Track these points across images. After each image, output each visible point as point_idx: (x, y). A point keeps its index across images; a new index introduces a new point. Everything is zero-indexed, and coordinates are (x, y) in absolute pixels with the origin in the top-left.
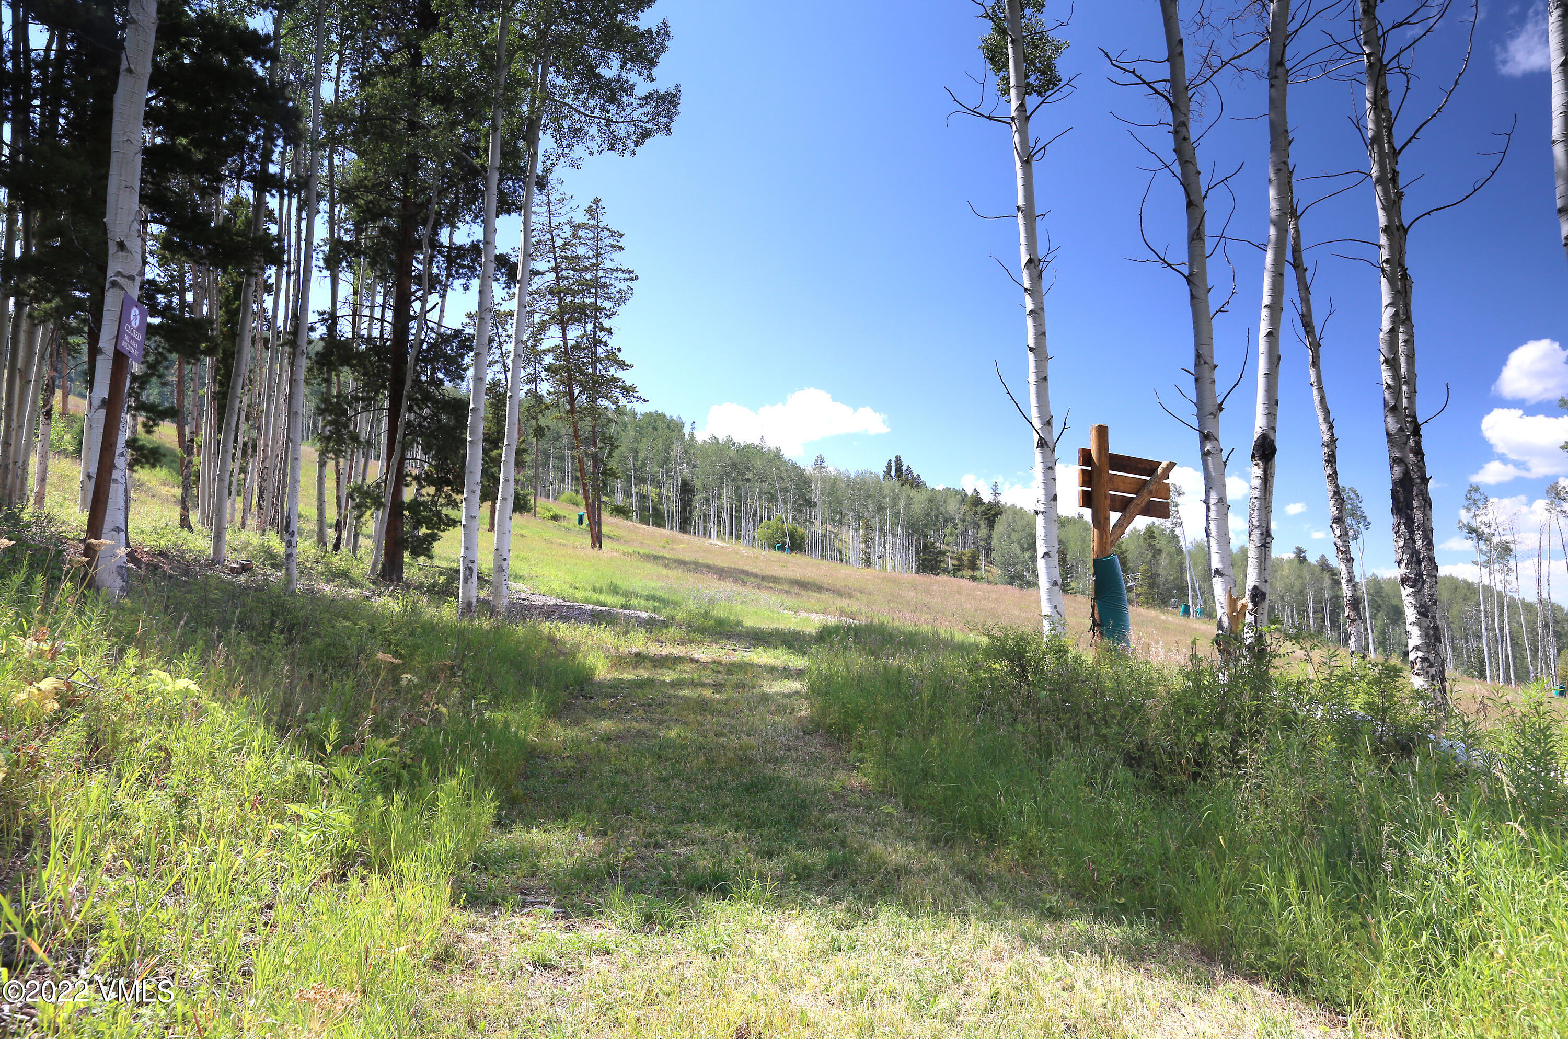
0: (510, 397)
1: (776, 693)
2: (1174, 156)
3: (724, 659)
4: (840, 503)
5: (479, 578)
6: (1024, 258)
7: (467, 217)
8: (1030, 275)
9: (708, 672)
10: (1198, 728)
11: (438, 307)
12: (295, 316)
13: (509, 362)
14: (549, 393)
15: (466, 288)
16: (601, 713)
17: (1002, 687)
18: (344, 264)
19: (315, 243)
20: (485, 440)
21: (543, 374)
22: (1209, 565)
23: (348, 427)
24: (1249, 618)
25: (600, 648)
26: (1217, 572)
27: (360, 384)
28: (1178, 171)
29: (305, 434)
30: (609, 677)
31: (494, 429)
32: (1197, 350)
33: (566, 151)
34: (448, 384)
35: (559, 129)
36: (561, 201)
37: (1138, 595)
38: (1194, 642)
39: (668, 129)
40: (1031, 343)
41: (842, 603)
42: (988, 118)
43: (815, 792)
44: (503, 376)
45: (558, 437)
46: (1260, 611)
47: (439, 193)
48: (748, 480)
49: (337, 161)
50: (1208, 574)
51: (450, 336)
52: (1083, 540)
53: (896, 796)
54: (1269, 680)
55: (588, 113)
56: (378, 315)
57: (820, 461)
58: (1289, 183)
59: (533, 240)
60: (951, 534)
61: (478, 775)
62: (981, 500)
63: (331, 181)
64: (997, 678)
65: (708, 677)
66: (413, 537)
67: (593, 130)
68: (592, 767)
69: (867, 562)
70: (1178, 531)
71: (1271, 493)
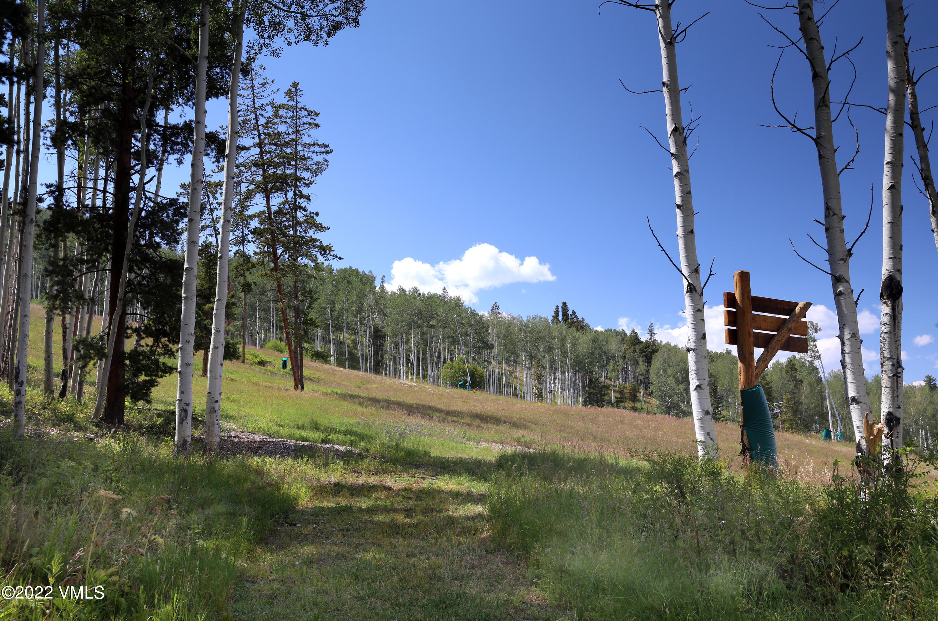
0: (221, 257)
1: (462, 517)
2: (800, 34)
3: (414, 486)
4: (514, 344)
5: (193, 419)
6: (670, 128)
7: (181, 100)
8: (676, 142)
9: (400, 499)
10: (844, 543)
11: (155, 179)
12: (24, 188)
13: (219, 226)
14: (255, 253)
15: (180, 162)
16: (304, 539)
17: (663, 507)
18: (70, 142)
19: (43, 124)
20: (198, 296)
21: (250, 237)
22: (847, 394)
23: (73, 286)
24: (885, 441)
25: (303, 479)
26: (854, 400)
27: (85, 248)
28: (803, 46)
29: (34, 293)
30: (311, 505)
31: (207, 285)
32: (826, 204)
33: (267, 41)
34: (164, 247)
35: (260, 23)
36: (264, 85)
37: (783, 422)
38: (835, 464)
39: (356, 22)
40: (678, 201)
41: (518, 433)
42: (636, 6)
43: (498, 607)
44: (214, 239)
45: (263, 292)
46: (895, 434)
47: (155, 79)
48: (432, 326)
49: (61, 52)
50: (846, 402)
51: (166, 204)
52: (732, 373)
53: (571, 608)
54: (908, 498)
55: (286, 8)
56: (100, 186)
57: (495, 309)
58: (906, 53)
59: (239, 119)
60: (613, 370)
61: (191, 600)
62: (639, 339)
63: (57, 69)
64: (658, 499)
65: (399, 503)
66: (133, 383)
67: (291, 24)
68: (296, 588)
69: (540, 396)
70: (816, 363)
71: (899, 328)
